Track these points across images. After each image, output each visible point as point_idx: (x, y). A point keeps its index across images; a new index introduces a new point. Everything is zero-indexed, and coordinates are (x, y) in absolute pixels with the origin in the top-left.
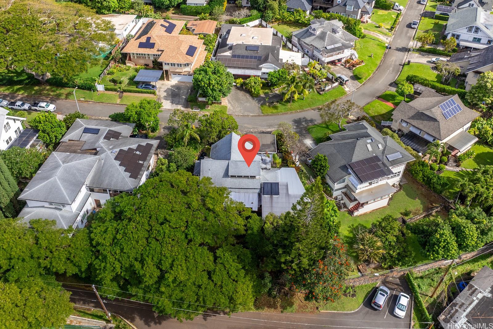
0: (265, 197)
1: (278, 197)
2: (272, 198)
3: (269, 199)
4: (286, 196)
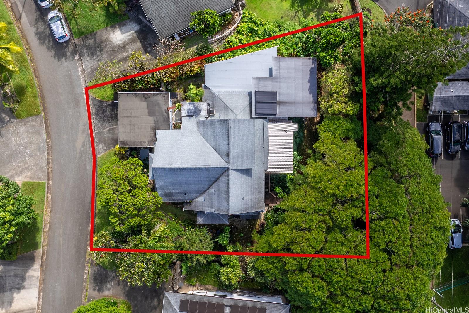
0: (280, 113)
1: (279, 94)
2: (281, 103)
3: (282, 107)
4: (277, 82)
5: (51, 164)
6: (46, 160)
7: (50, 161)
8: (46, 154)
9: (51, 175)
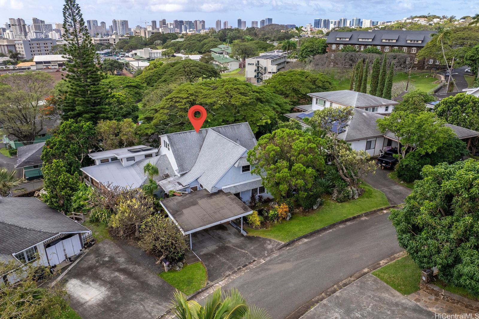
5: (344, 282)
6: (345, 290)
7: (341, 284)
8: (337, 294)
9: (357, 274)
